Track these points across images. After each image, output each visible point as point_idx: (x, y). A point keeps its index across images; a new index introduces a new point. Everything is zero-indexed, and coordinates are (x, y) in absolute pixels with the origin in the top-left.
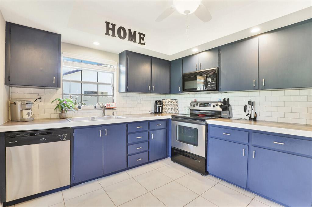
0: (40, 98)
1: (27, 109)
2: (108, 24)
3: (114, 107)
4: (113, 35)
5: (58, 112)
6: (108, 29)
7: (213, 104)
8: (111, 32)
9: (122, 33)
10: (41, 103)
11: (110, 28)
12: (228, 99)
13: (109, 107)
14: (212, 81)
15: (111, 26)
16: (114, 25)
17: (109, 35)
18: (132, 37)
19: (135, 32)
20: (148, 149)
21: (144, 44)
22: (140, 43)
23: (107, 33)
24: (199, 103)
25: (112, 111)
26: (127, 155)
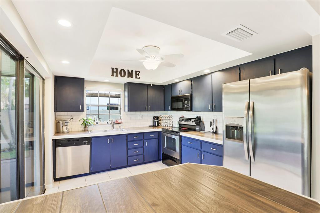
0: (73, 118)
1: (65, 126)
2: (113, 69)
3: (121, 122)
4: (117, 76)
5: (83, 126)
7: (192, 120)
8: (115, 74)
9: (122, 73)
10: (73, 121)
11: (114, 72)
12: (200, 117)
14: (187, 104)
15: (115, 70)
16: (117, 69)
17: (114, 76)
18: (130, 74)
19: (132, 71)
20: (143, 153)
21: (139, 78)
22: (136, 78)
23: (113, 75)
24: (184, 119)
25: (119, 125)
26: (128, 157)
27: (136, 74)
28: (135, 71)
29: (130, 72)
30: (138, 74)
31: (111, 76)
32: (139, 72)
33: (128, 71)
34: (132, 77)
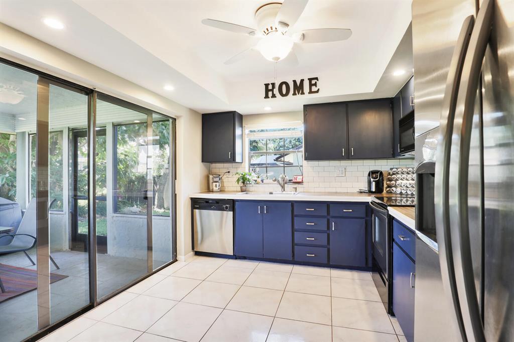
0: (229, 172)
2: (267, 85)
3: (301, 180)
6: (267, 91)
8: (270, 94)
9: (284, 89)
10: (230, 176)
11: (269, 90)
13: (295, 180)
15: (270, 87)
16: (273, 85)
17: (269, 98)
18: (299, 88)
19: (302, 81)
20: (326, 244)
21: (317, 91)
22: (311, 92)
23: (267, 97)
25: (296, 186)
26: (293, 244)
27: (311, 85)
28: (309, 79)
29: (298, 84)
30: (315, 85)
31: (265, 98)
32: (317, 79)
33: (295, 82)
34: (303, 93)
